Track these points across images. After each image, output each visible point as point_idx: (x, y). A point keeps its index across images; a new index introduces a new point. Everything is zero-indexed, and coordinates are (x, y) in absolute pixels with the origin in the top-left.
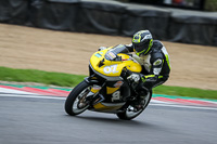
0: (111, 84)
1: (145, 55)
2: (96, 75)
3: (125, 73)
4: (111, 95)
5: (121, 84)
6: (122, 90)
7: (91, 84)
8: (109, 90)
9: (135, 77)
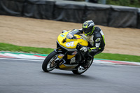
0: (70, 53)
1: (90, 35)
2: (61, 48)
3: (79, 47)
4: (70, 60)
5: (76, 53)
6: (77, 57)
7: (58, 53)
8: (69, 57)
9: (85, 49)
